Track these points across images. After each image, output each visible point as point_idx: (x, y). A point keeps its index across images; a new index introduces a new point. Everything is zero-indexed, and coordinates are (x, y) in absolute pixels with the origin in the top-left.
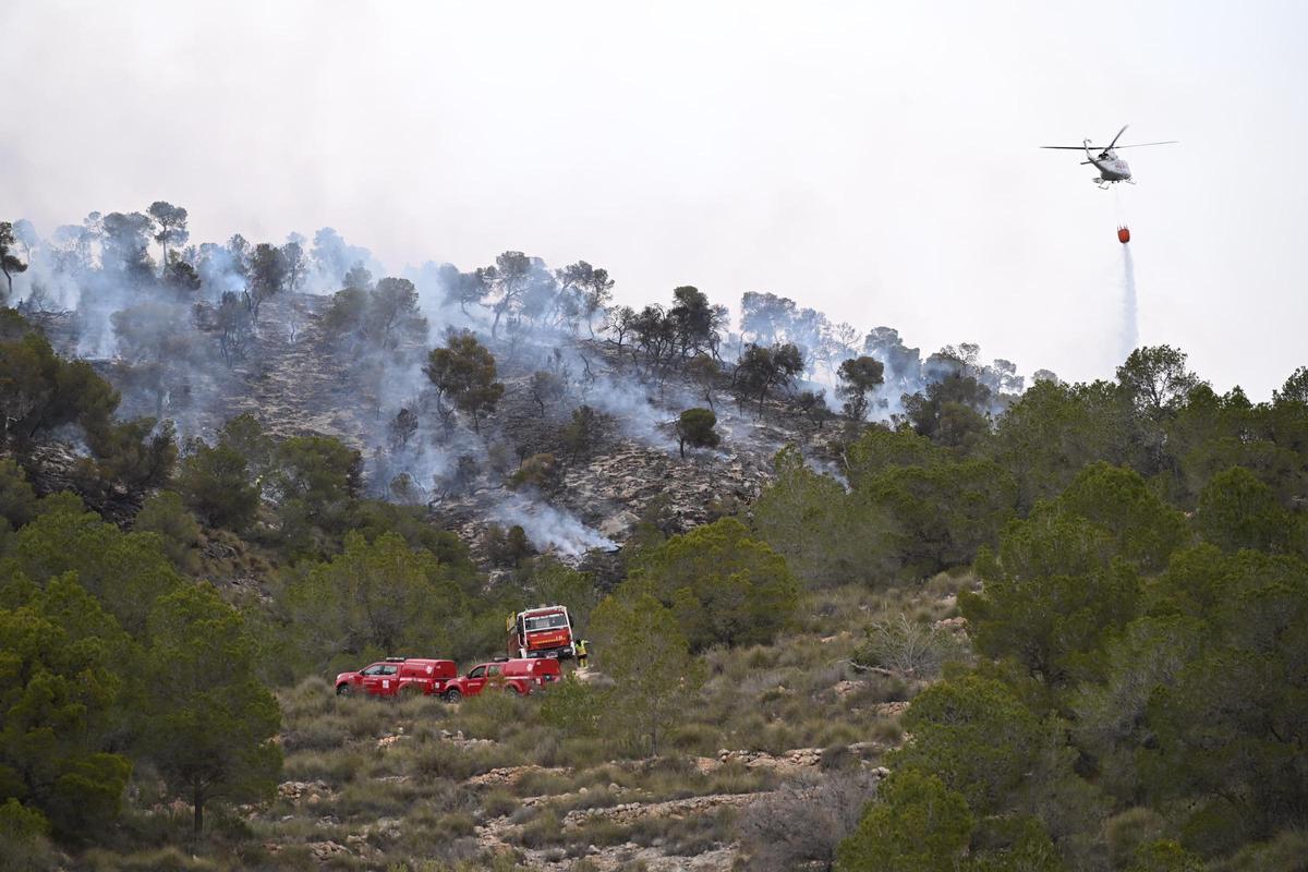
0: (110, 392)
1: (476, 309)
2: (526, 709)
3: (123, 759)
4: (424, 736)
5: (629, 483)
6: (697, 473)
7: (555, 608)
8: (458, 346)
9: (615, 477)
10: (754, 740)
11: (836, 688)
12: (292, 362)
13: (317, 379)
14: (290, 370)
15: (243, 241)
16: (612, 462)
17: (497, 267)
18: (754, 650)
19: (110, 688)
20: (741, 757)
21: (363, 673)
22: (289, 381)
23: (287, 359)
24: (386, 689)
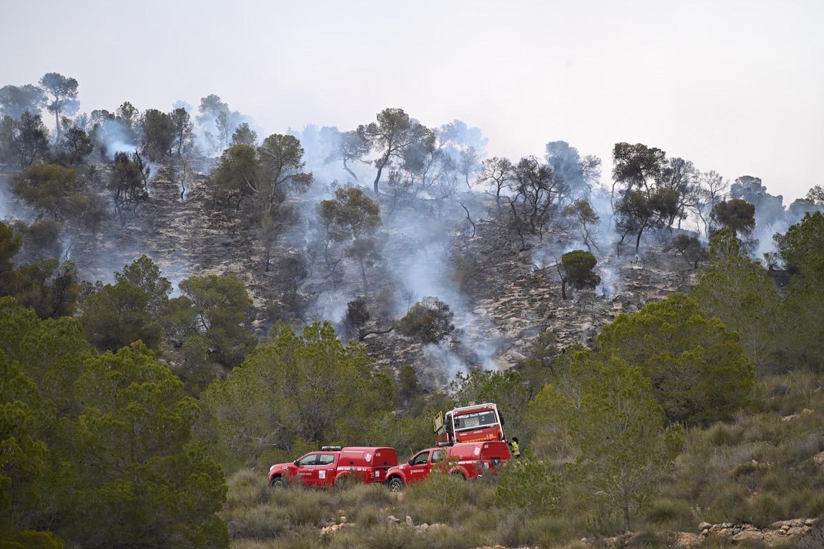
0: (12, 236)
1: (357, 165)
2: (477, 492)
3: (53, 537)
4: (371, 521)
5: (514, 324)
6: (579, 312)
7: (484, 405)
8: (343, 197)
9: (500, 319)
10: (736, 511)
11: (815, 459)
12: (183, 219)
13: (207, 234)
14: (182, 227)
15: (132, 109)
16: (496, 305)
17: (378, 124)
18: (714, 429)
19: (37, 457)
20: (724, 529)
21: (297, 464)
22: (181, 237)
23: (177, 217)
24: (322, 479)
